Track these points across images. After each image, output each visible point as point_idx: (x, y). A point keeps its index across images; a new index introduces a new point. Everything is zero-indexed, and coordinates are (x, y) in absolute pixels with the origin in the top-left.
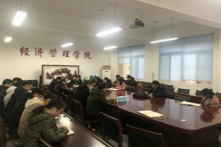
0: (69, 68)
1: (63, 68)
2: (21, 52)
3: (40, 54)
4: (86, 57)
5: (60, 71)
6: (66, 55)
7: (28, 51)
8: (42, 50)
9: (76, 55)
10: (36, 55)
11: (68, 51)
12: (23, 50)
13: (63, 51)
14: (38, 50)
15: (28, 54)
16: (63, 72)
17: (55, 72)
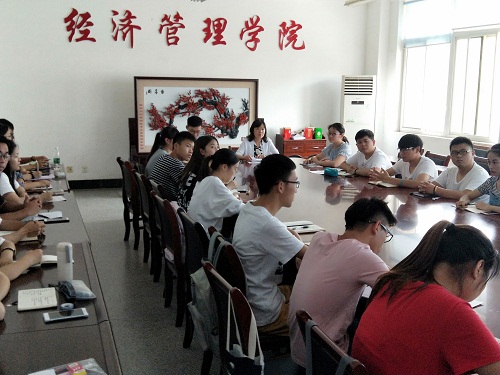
0: (223, 90)
1: (204, 87)
2: (69, 28)
3: (128, 35)
4: (285, 41)
5: (196, 100)
6: (214, 35)
7: (90, 24)
8: (134, 17)
9: (250, 34)
10: (115, 38)
11: (222, 22)
12: (75, 19)
13: (205, 22)
14: (122, 21)
15: (89, 36)
16: (202, 104)
17: (177, 104)
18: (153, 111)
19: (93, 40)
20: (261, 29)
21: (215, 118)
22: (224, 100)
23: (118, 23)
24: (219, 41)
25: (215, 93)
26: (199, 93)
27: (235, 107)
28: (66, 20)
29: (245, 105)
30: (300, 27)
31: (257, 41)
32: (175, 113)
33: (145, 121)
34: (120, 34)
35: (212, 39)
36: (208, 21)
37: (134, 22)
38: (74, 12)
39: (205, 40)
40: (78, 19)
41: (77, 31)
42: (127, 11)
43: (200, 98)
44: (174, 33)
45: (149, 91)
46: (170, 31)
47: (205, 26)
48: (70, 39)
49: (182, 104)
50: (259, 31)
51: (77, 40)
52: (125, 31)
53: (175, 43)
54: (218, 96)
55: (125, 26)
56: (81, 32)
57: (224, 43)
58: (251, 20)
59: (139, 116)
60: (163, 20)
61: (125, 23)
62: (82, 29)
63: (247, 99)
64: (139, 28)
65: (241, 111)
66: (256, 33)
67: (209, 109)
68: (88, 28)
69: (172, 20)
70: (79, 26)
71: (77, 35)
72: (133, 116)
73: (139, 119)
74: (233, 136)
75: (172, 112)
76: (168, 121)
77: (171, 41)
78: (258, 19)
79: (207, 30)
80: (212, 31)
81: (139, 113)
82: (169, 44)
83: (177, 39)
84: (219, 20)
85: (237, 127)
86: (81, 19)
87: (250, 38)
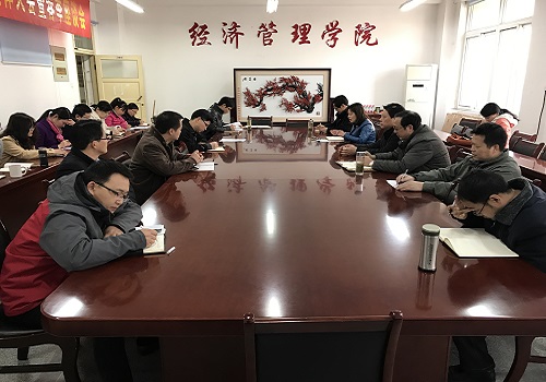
0: (302, 77)
1: (287, 75)
3: (235, 39)
5: (280, 85)
6: (301, 36)
8: (239, 26)
9: (330, 35)
10: (225, 42)
11: (307, 27)
12: (196, 30)
13: (293, 27)
14: (230, 29)
15: (206, 41)
16: (285, 88)
17: (266, 87)
18: (248, 93)
19: (210, 44)
20: (340, 31)
21: (295, 97)
22: (303, 84)
23: (227, 31)
24: (304, 41)
25: (296, 80)
26: (283, 80)
27: (312, 90)
28: (190, 31)
29: (320, 88)
30: (374, 27)
31: (336, 40)
32: (264, 94)
33: (242, 100)
34: (229, 39)
35: (299, 40)
36: (296, 27)
37: (239, 30)
38: (196, 25)
39: (293, 41)
40: (198, 30)
41: (198, 38)
42: (234, 22)
43: (284, 83)
44: (269, 36)
45: (245, 79)
46: (266, 36)
47: (294, 30)
48: (193, 43)
49: (269, 88)
50: (337, 32)
51: (198, 45)
52: (232, 36)
53: (270, 44)
54: (298, 82)
55: (232, 33)
56: (201, 39)
57: (309, 42)
58: (332, 24)
59: (237, 97)
60: (260, 28)
61: (233, 31)
62: (202, 36)
63: (322, 83)
64: (242, 34)
65: (316, 93)
66: (335, 34)
67: (291, 91)
68: (206, 36)
69: (267, 27)
70: (199, 35)
71: (198, 41)
73: (237, 99)
74: (310, 110)
75: (262, 94)
76: (259, 100)
77: (267, 42)
78: (337, 23)
79: (295, 33)
80: (299, 34)
81: (237, 94)
82: (265, 45)
83: (271, 41)
84: (304, 25)
85: (313, 104)
86: (200, 30)
87: (330, 38)
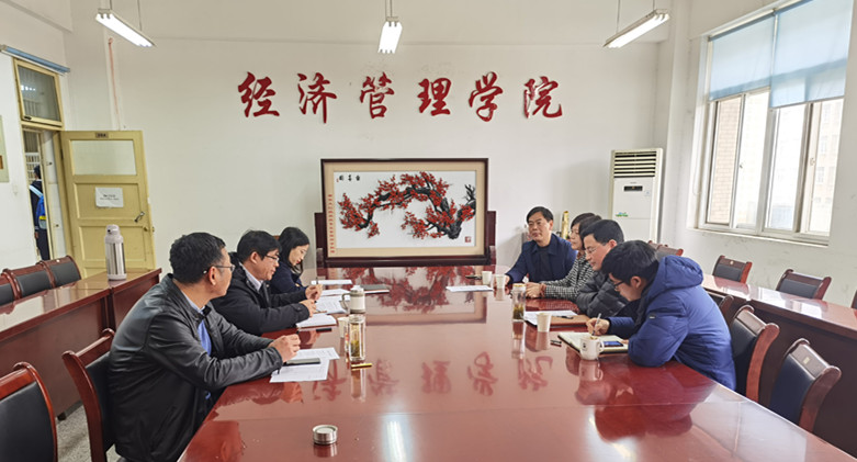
0: (439, 174)
1: (414, 171)
2: (244, 99)
3: (320, 105)
4: (532, 106)
5: (402, 189)
6: (434, 101)
7: (271, 93)
8: (328, 82)
9: (482, 99)
10: (304, 111)
11: (444, 83)
12: (251, 86)
13: (421, 84)
14: (311, 87)
15: (270, 109)
16: (411, 193)
17: (378, 193)
18: (346, 204)
19: (276, 113)
20: (499, 91)
21: (429, 211)
22: (441, 187)
23: (306, 90)
24: (440, 109)
25: (428, 179)
26: (407, 179)
27: (456, 197)
28: (241, 89)
29: (471, 193)
30: (555, 85)
31: (493, 107)
32: (376, 205)
33: (336, 216)
34: (310, 105)
35: (430, 108)
36: (425, 83)
37: (327, 89)
38: (251, 78)
39: (422, 109)
40: (255, 87)
41: (255, 102)
42: (318, 75)
43: (408, 185)
44: (380, 101)
45: (341, 178)
46: (375, 99)
47: (422, 89)
48: (247, 112)
49: (384, 193)
50: (495, 93)
51: (256, 114)
52: (315, 100)
53: (381, 115)
54: (433, 182)
55: (316, 94)
56: (260, 104)
57: (447, 112)
58: (485, 78)
59: (328, 210)
60: (364, 85)
61: (316, 90)
62: (262, 99)
63: (473, 185)
64: (334, 96)
65: (465, 202)
66: (491, 97)
67: (421, 199)
68: (269, 98)
69: (376, 83)
70: (257, 97)
71: (256, 108)
72: (321, 211)
73: (328, 214)
74: (453, 235)
75: (371, 205)
76: (365, 216)
77: (376, 112)
78: (495, 77)
79: (424, 96)
80: (431, 96)
81: (328, 206)
82: (373, 116)
83: (384, 109)
84: (439, 81)
85: (459, 223)
86: (259, 86)
87: (483, 104)
